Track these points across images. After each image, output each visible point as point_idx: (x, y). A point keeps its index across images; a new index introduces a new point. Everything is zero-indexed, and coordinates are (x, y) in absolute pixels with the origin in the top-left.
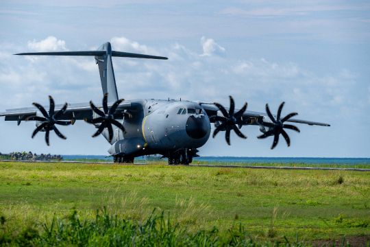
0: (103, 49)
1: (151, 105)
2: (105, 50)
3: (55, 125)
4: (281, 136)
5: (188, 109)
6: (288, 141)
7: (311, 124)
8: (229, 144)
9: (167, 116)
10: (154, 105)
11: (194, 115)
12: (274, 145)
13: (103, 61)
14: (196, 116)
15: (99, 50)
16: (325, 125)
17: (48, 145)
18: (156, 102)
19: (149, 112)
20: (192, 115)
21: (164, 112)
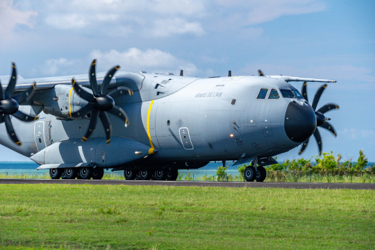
5: (281, 90)
9: (234, 102)
10: (165, 81)
11: (295, 100)
14: (300, 103)
18: (167, 78)
19: (158, 93)
20: (292, 100)
21: (219, 95)
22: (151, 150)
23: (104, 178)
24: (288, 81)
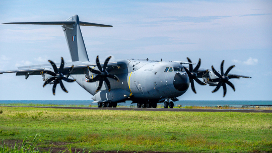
0: (73, 19)
1: (134, 63)
2: (75, 20)
3: (62, 80)
5: (174, 68)
8: (196, 93)
9: (155, 74)
10: (137, 64)
11: (180, 72)
12: (225, 93)
13: (72, 29)
14: (182, 73)
15: (68, 21)
16: (248, 77)
17: (54, 94)
18: (138, 62)
19: (134, 69)
20: (178, 72)
21: (151, 70)
22: (131, 94)
23: (117, 107)
24: (181, 64)
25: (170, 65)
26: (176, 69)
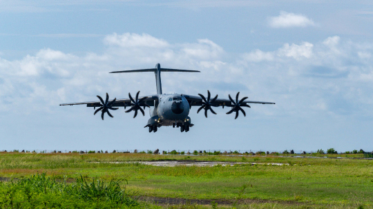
2: (157, 67)
4: (240, 111)
6: (244, 114)
7: (264, 103)
9: (164, 103)
25: (172, 97)
26: (174, 99)
